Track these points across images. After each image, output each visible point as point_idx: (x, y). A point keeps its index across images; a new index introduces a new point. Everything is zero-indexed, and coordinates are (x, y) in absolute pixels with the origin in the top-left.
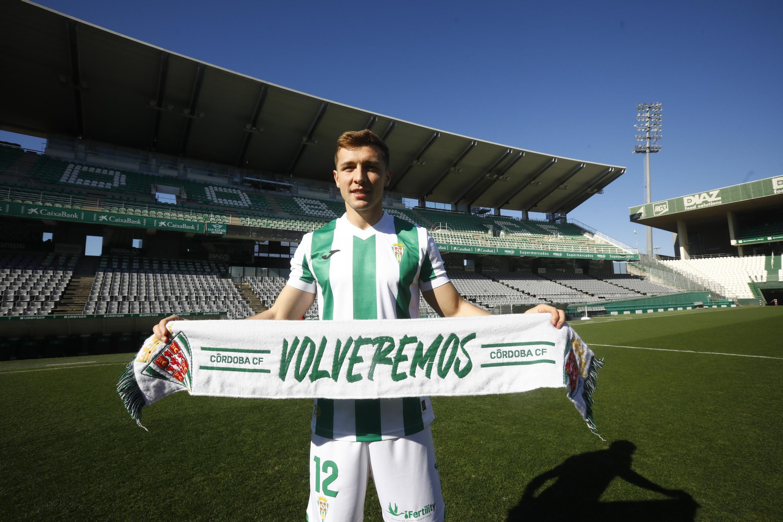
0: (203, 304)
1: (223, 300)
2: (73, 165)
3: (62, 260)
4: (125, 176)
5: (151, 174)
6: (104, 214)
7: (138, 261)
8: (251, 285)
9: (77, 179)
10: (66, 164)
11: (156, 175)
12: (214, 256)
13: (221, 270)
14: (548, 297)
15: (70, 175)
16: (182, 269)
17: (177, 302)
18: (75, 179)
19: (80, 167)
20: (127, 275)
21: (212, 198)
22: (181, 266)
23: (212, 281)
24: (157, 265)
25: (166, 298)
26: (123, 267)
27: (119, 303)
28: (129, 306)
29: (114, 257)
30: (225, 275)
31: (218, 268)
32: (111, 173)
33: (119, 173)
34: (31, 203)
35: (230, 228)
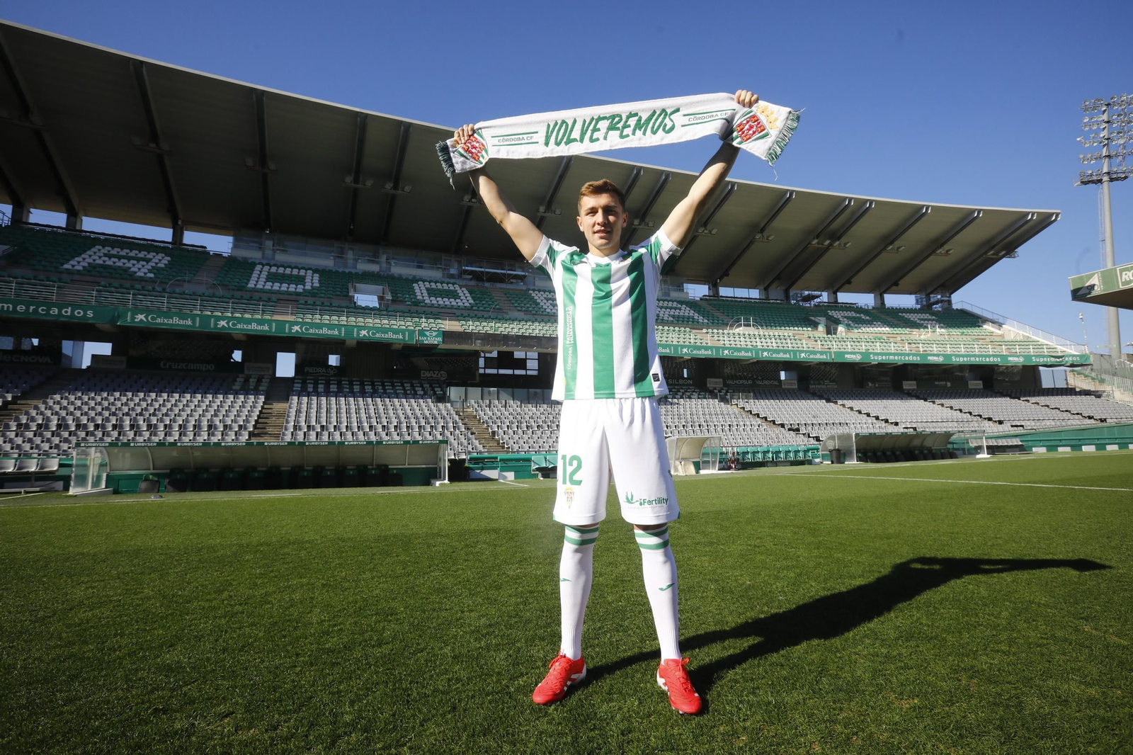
2: (261, 266)
3: (253, 381)
4: (318, 275)
5: (347, 271)
6: (296, 323)
7: (336, 382)
8: (476, 411)
9: (265, 283)
10: (254, 265)
11: (353, 271)
12: (428, 374)
13: (437, 393)
14: (919, 425)
15: (258, 278)
16: (388, 391)
17: (384, 433)
18: (263, 283)
19: (268, 267)
20: (324, 399)
21: (423, 297)
22: (387, 387)
23: (425, 407)
24: (358, 387)
25: (371, 427)
26: (319, 390)
27: (317, 433)
28: (329, 438)
29: (308, 378)
30: (442, 399)
31: (433, 390)
32: (302, 272)
33: (311, 272)
34: (220, 314)
35: (447, 335)
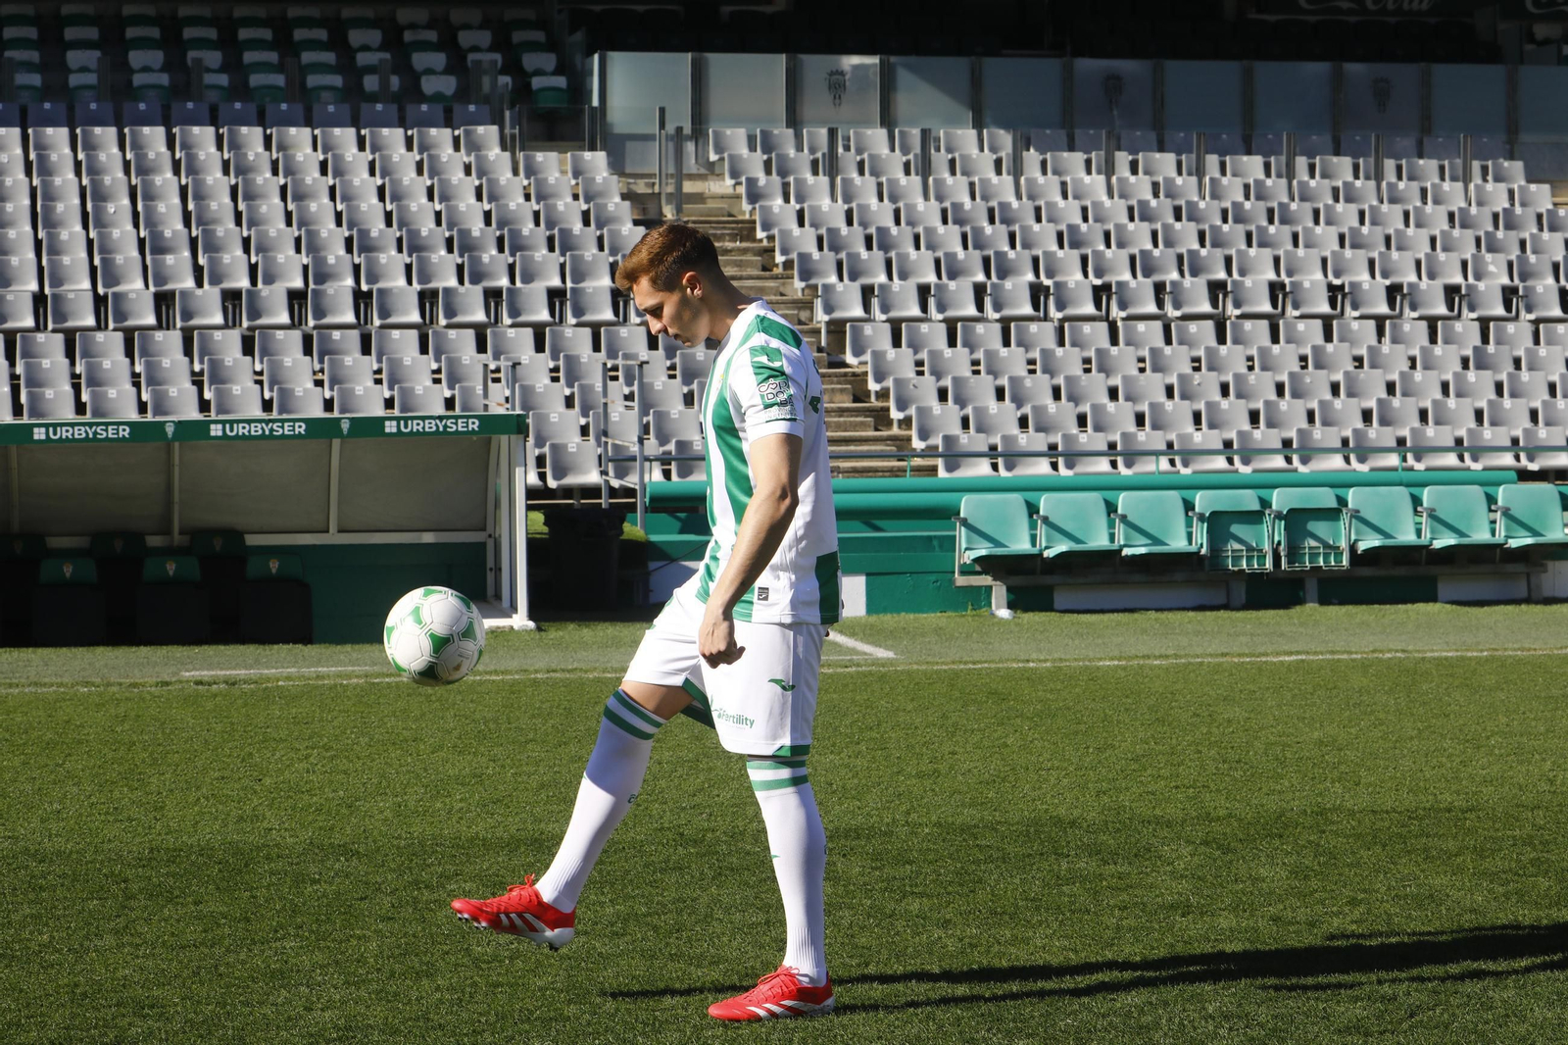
0: (405, 344)
1: (544, 315)
8: (754, 196)
13: (537, 83)
16: (256, 80)
17: (234, 337)
25: (163, 301)
31: (513, 67)
